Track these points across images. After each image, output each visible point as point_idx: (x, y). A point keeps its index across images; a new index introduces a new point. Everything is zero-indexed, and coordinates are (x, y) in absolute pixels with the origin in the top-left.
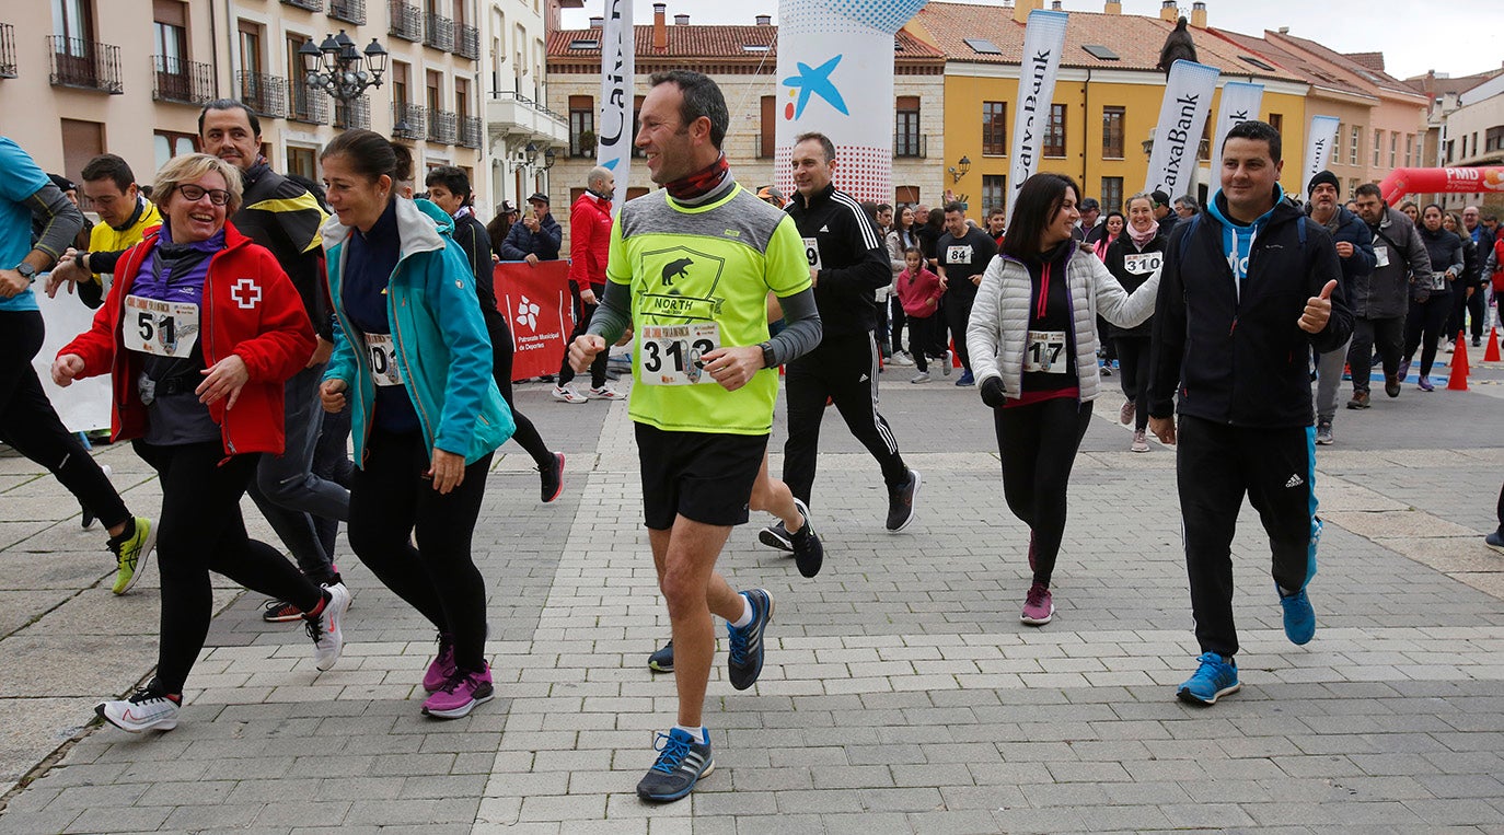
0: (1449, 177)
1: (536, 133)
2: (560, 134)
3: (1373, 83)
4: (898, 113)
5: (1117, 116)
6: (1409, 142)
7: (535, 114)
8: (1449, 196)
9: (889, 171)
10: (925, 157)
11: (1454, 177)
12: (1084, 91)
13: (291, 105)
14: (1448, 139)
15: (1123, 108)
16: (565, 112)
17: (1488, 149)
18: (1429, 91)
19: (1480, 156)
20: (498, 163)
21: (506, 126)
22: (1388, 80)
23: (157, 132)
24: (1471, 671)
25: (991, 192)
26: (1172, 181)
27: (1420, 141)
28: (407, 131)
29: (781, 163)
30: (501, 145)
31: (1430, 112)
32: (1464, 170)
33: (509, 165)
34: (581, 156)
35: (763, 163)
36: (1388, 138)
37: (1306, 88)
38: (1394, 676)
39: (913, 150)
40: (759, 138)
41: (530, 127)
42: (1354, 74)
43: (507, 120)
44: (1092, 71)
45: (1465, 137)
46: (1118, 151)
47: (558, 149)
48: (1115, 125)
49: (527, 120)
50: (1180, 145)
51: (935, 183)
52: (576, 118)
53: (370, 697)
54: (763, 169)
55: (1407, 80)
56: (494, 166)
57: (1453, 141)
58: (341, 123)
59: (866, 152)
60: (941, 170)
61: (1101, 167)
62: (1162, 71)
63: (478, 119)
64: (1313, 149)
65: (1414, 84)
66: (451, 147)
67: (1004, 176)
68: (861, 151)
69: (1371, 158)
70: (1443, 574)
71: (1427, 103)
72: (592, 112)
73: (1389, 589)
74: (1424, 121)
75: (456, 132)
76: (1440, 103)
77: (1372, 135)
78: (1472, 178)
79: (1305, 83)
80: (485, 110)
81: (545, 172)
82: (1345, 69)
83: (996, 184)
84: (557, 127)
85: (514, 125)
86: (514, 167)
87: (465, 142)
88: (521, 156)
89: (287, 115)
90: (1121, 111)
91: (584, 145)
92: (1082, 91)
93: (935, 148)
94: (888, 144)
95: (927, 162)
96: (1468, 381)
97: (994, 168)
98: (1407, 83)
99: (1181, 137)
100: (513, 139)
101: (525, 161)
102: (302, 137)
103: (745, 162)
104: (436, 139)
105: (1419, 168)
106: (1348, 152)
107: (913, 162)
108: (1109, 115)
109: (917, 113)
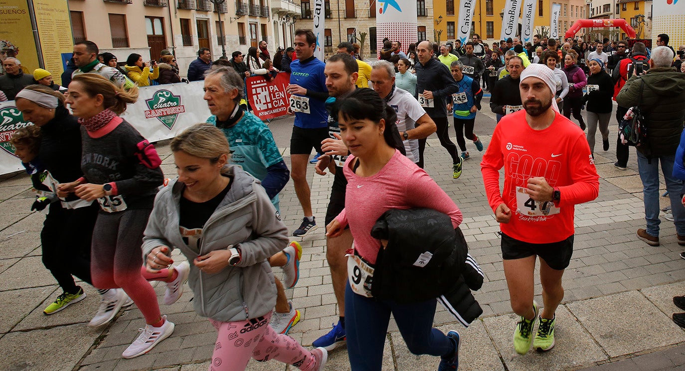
1: (289, 11)
2: (298, 11)
6: (581, 9)
7: (288, 4)
10: (427, 16)
11: (595, 22)
13: (197, 5)
14: (592, 8)
16: (299, 3)
17: (604, 11)
19: (602, 14)
20: (276, 22)
21: (278, 9)
23: (146, 17)
25: (450, 27)
26: (511, 27)
27: (584, 9)
28: (241, 12)
30: (276, 16)
32: (598, 20)
33: (280, 22)
34: (306, 18)
35: (371, 19)
36: (575, 8)
39: (423, 14)
40: (370, 10)
41: (287, 9)
43: (278, 7)
45: (597, 7)
46: (491, 13)
47: (297, 16)
48: (490, 4)
49: (286, 6)
50: (513, 15)
51: (431, 25)
52: (303, 5)
54: (372, 21)
56: (274, 23)
58: (217, 10)
60: (433, 20)
61: (486, 18)
63: (268, 7)
64: (553, 15)
66: (258, 18)
67: (454, 22)
69: (571, 14)
72: (309, 2)
74: (585, 2)
75: (260, 12)
77: (570, 7)
80: (270, 3)
81: (293, 24)
84: (297, 8)
85: (281, 9)
86: (281, 24)
87: (263, 15)
88: (284, 19)
89: (196, 8)
91: (307, 15)
93: (430, 13)
94: (414, 12)
95: (428, 18)
97: (451, 19)
99: (513, 13)
100: (281, 13)
101: (285, 21)
102: (202, 16)
103: (365, 19)
104: (252, 15)
105: (585, 20)
106: (563, 12)
107: (423, 18)
108: (487, 1)
109: (424, 1)
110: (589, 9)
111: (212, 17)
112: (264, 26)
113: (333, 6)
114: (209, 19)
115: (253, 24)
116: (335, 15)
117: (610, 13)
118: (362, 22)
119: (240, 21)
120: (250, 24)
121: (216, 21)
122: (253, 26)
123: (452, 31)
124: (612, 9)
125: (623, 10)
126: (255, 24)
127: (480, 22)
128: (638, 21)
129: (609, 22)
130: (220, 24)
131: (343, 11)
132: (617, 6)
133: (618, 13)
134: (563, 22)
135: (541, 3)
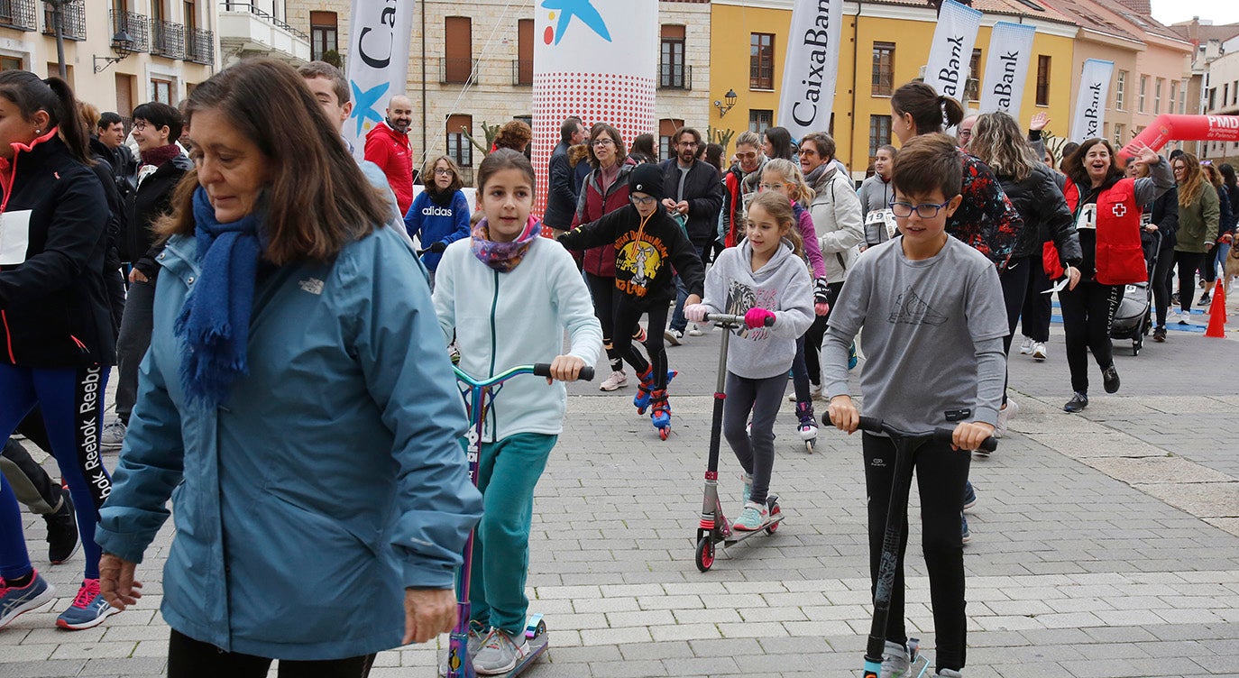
0: (1211, 125)
1: (274, 50)
2: (300, 52)
3: (1140, 27)
4: (662, 41)
5: (888, 52)
6: (1173, 88)
7: (272, 29)
8: (1210, 143)
9: (653, 102)
10: (690, 89)
11: (1215, 125)
12: (854, 25)
14: (1210, 87)
15: (894, 44)
16: (307, 29)
18: (1194, 37)
21: (241, 41)
22: (1154, 24)
24: (1224, 614)
27: (1184, 87)
28: (128, 42)
29: (539, 90)
31: (1194, 58)
32: (1225, 118)
35: (520, 90)
36: (1152, 83)
37: (1075, 30)
38: (1150, 620)
39: (677, 82)
40: (516, 64)
41: (268, 43)
42: (1122, 17)
43: (242, 35)
44: (862, 5)
45: (1226, 85)
46: (887, 88)
48: (885, 61)
49: (264, 35)
51: (700, 117)
52: (318, 36)
53: (88, 655)
54: (521, 97)
55: (1173, 26)
57: (1215, 89)
58: (52, 30)
59: (629, 81)
60: (706, 103)
61: (870, 105)
62: (932, 8)
63: (210, 33)
64: (1086, 94)
65: (1179, 31)
66: (179, 63)
67: (773, 111)
68: (623, 80)
69: (1137, 104)
70: (1199, 519)
71: (1191, 49)
72: (336, 30)
73: (1148, 534)
74: (1187, 68)
75: (184, 45)
76: (1203, 50)
77: (1138, 80)
78: (1232, 127)
79: (1074, 25)
80: (217, 23)
82: (1113, 12)
83: (763, 120)
84: (296, 43)
85: (249, 41)
87: (195, 56)
90: (891, 47)
92: (852, 25)
93: (700, 80)
94: (653, 74)
95: (692, 94)
97: (761, 101)
98: (1173, 28)
102: (7, 45)
103: (501, 89)
104: (161, 53)
105: (1182, 115)
106: (1114, 96)
107: (677, 94)
108: (878, 51)
109: (683, 42)
110: (1198, 94)
111: (36, 50)
114: (26, 54)
115: (163, 82)
118: (493, 97)
119: (125, 67)
120: (155, 82)
121: (49, 64)
122: (163, 89)
126: (169, 84)
127: (852, 114)
131: (435, 62)
134: (1111, 129)
135: (1044, 62)
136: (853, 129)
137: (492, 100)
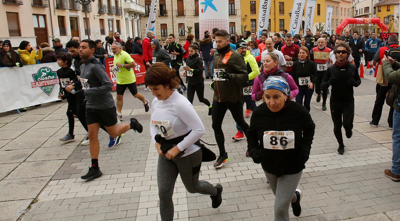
1: (136, 10)
2: (143, 10)
5: (282, 4)
6: (348, 11)
7: (136, 5)
9: (228, 19)
11: (358, 20)
13: (70, 6)
14: (356, 10)
15: (284, 2)
16: (144, 5)
17: (365, 12)
19: (363, 14)
20: (127, 19)
21: (129, 9)
23: (33, 14)
25: (253, 23)
26: (296, 23)
27: (350, 10)
28: (102, 11)
30: (127, 14)
31: (352, 3)
33: (130, 19)
35: (196, 17)
36: (343, 10)
39: (233, 13)
40: (195, 11)
41: (135, 9)
43: (129, 7)
45: (360, 9)
46: (283, 13)
47: (142, 14)
48: (282, 7)
49: (134, 7)
50: (298, 14)
51: (239, 21)
52: (147, 6)
54: (196, 18)
56: (126, 19)
58: (84, 10)
60: (240, 18)
61: (279, 17)
63: (121, 8)
64: (328, 14)
66: (114, 15)
67: (256, 19)
69: (340, 14)
71: (352, 1)
74: (351, 5)
75: (115, 11)
77: (340, 9)
80: (123, 5)
81: (139, 20)
83: (254, 21)
84: (142, 8)
85: (130, 9)
86: (131, 20)
87: (118, 13)
88: (133, 16)
89: (69, 8)
93: (239, 13)
95: (237, 16)
96: (364, 75)
97: (253, 17)
99: (298, 13)
100: (130, 12)
101: (134, 18)
102: (74, 14)
103: (191, 17)
104: (110, 13)
105: (350, 18)
106: (335, 13)
107: (233, 16)
108: (280, 4)
109: (234, 4)
110: (354, 11)
111: (80, 15)
112: (118, 22)
113: (168, 7)
115: (110, 20)
116: (169, 13)
117: (369, 13)
118: (190, 19)
119: (101, 17)
120: (109, 20)
121: (84, 18)
122: (110, 22)
123: (254, 26)
124: (371, 11)
125: (378, 12)
126: (112, 20)
127: (275, 19)
128: (389, 19)
129: (368, 20)
130: (86, 20)
131: (175, 11)
132: (374, 8)
133: (375, 14)
134: (335, 20)
135: (319, 5)
136: (275, 22)
137: (189, 19)
